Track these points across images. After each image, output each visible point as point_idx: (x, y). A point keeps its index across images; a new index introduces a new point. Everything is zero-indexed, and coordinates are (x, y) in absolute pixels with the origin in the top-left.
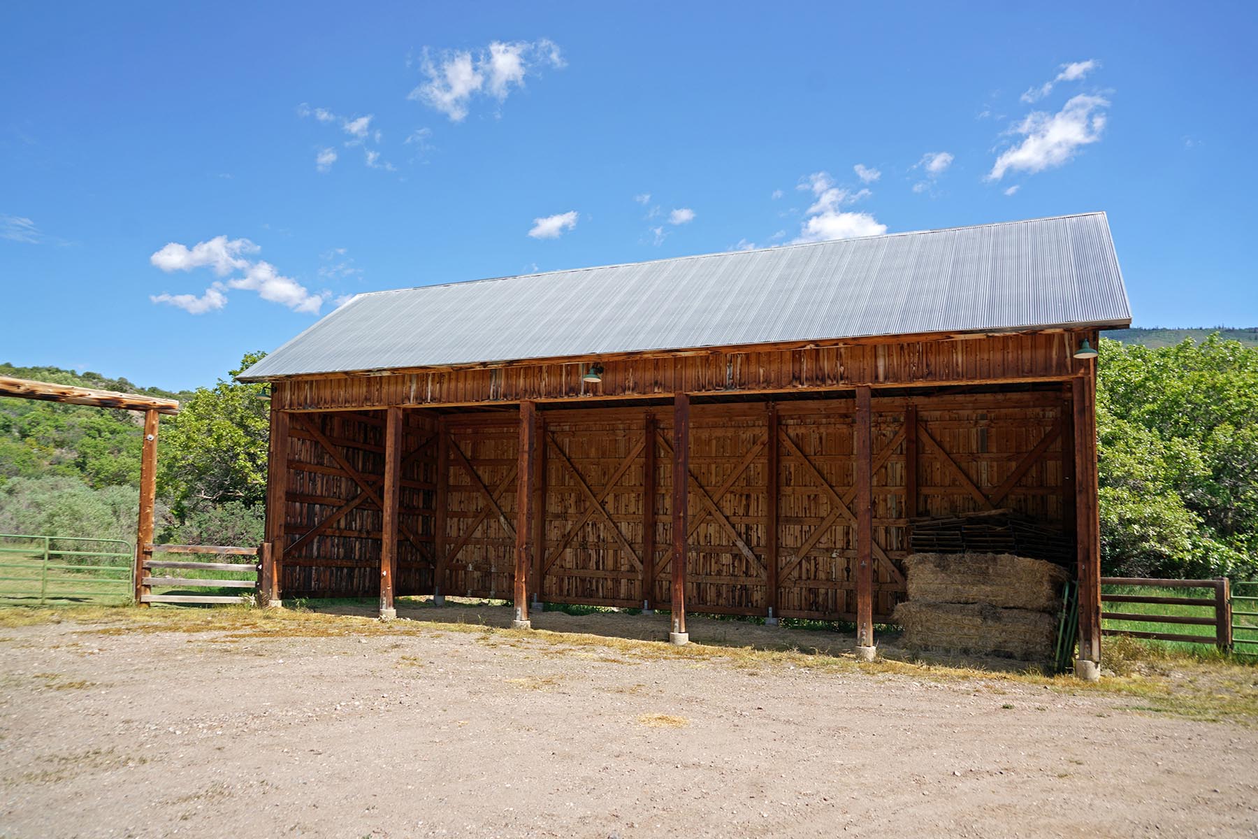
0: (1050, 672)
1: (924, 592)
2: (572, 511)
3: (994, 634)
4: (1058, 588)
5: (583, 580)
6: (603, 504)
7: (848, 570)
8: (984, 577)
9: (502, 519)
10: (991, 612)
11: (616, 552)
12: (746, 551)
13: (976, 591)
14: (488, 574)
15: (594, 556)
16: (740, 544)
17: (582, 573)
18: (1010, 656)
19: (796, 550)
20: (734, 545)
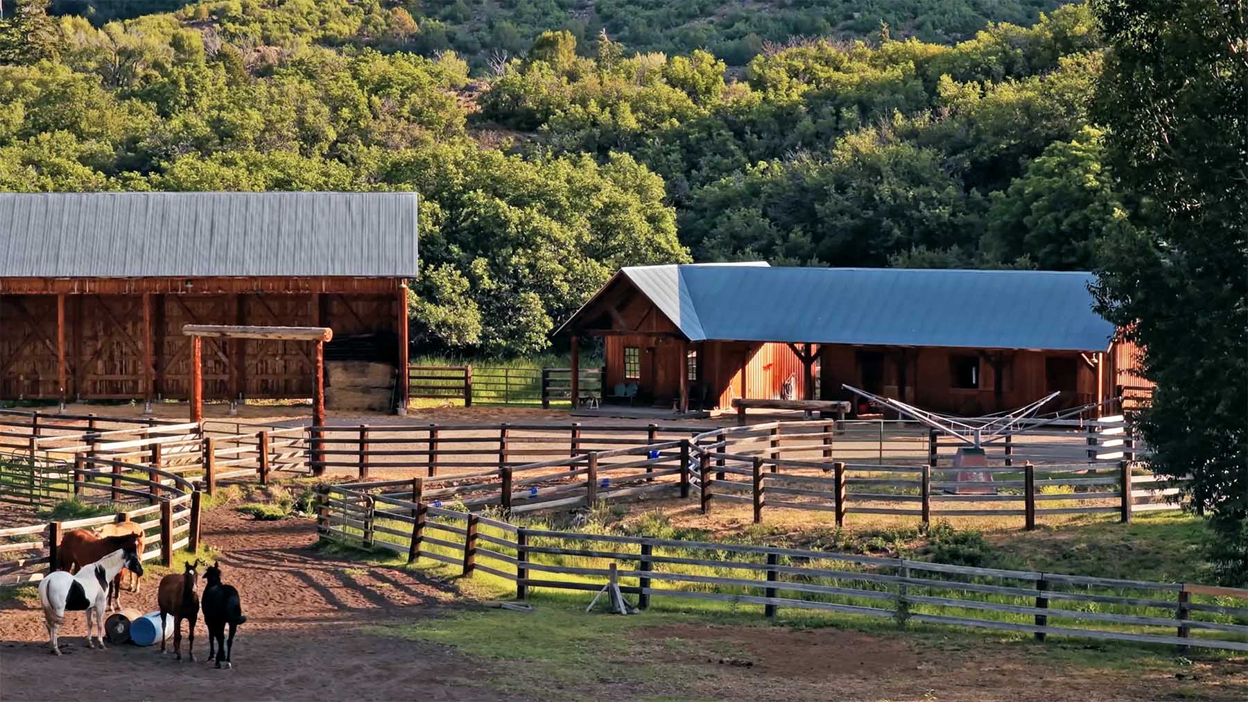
0: (390, 414)
1: (338, 382)
2: (101, 334)
3: (368, 400)
4: (394, 376)
5: (111, 382)
6: (125, 329)
7: (285, 367)
8: (363, 373)
9: (48, 341)
10: (367, 390)
11: (135, 362)
12: (224, 359)
13: (360, 380)
14: (36, 382)
15: (118, 364)
16: (220, 354)
17: (109, 377)
18: (374, 410)
19: (255, 356)
20: (216, 354)
